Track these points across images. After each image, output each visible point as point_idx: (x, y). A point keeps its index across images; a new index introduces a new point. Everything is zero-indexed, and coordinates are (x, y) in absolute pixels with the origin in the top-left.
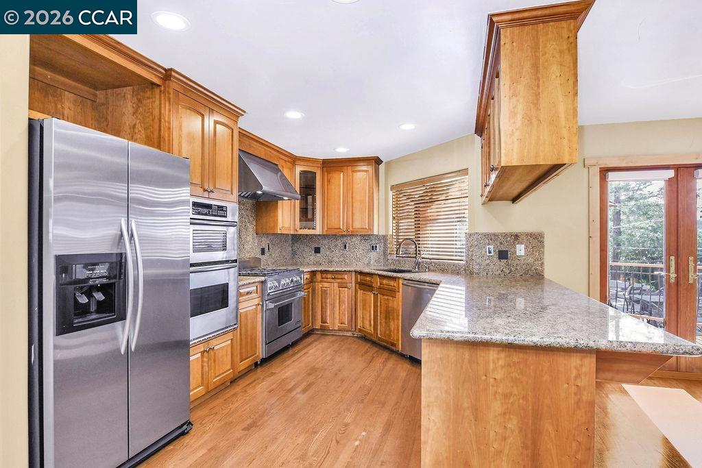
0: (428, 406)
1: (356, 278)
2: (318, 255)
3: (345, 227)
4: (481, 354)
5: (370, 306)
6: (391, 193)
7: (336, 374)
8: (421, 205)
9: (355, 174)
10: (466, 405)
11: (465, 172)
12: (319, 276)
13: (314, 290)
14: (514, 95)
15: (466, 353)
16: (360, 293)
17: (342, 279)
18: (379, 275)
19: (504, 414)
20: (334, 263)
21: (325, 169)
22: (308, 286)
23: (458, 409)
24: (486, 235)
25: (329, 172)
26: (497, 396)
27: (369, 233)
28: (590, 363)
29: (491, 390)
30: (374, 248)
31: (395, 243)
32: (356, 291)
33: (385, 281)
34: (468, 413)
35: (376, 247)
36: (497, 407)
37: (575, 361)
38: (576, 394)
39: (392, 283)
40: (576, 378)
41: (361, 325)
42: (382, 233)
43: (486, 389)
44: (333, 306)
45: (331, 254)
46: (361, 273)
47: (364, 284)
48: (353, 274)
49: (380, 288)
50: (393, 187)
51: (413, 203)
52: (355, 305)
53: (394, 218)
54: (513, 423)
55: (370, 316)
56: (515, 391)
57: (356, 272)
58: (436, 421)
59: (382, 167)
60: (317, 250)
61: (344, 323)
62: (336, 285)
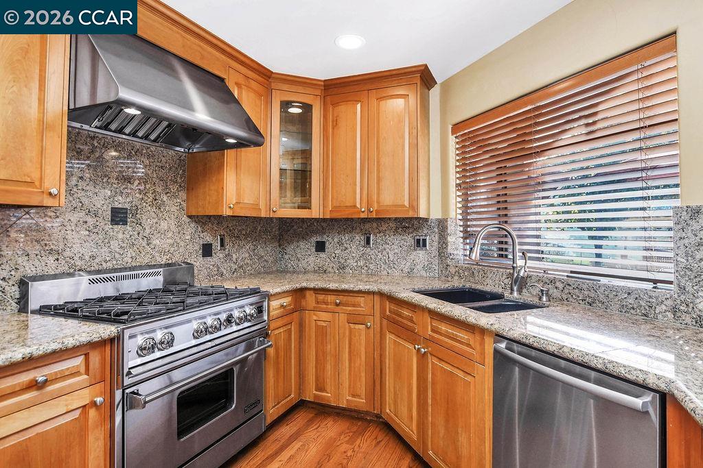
1: (382, 309)
2: (322, 255)
3: (365, 204)
5: (410, 375)
6: (452, 141)
8: (509, 165)
9: (383, 103)
13: (301, 326)
16: (390, 337)
17: (354, 306)
18: (430, 310)
20: (348, 270)
21: (328, 98)
22: (286, 320)
25: (335, 104)
27: (411, 214)
30: (421, 244)
31: (461, 235)
32: (382, 334)
35: (424, 241)
41: (393, 408)
42: (436, 214)
44: (338, 358)
45: (344, 254)
46: (391, 298)
47: (395, 322)
48: (377, 299)
49: (430, 340)
50: (456, 128)
52: (381, 362)
53: (458, 185)
55: (410, 393)
57: (381, 294)
59: (435, 93)
60: (321, 247)
61: (359, 396)
62: (343, 317)
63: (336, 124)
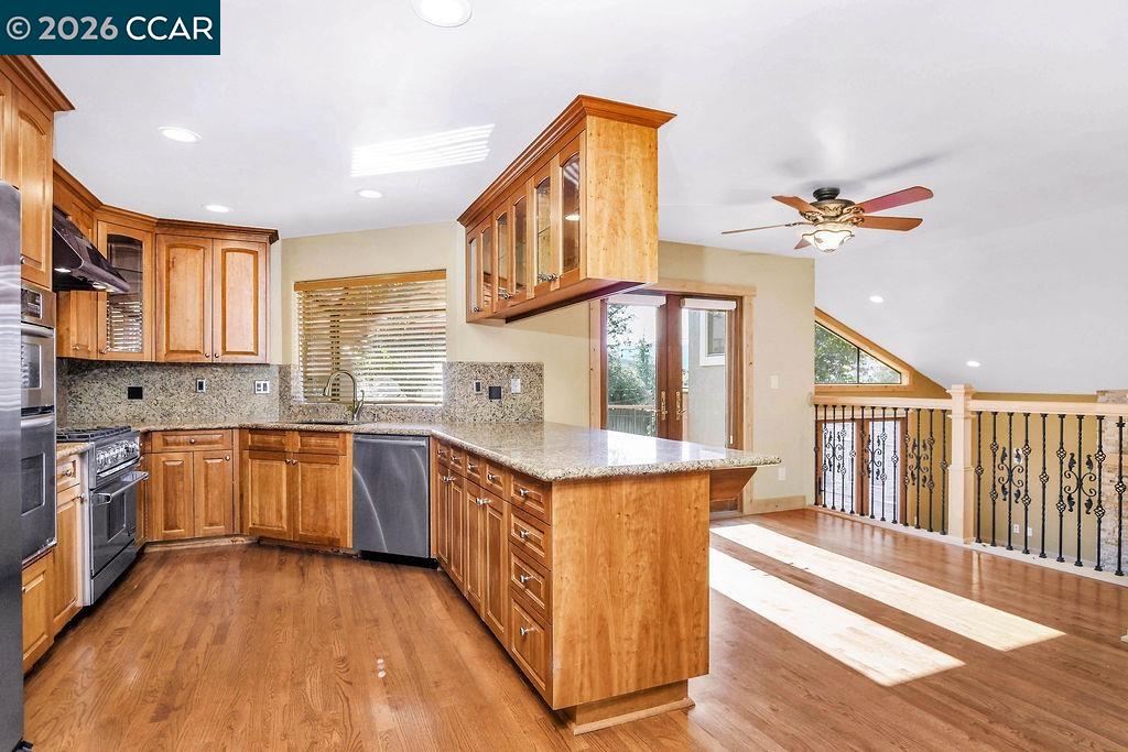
0: (561, 563)
1: (242, 440)
2: (137, 402)
4: (615, 490)
6: (294, 295)
7: (257, 603)
10: (599, 552)
11: (440, 274)
12: (157, 441)
14: (600, 197)
15: (599, 491)
16: (253, 465)
17: (211, 443)
18: (300, 431)
19: (637, 552)
21: (162, 237)
23: (592, 556)
24: (473, 366)
25: (170, 247)
26: (630, 534)
28: (705, 483)
29: (625, 528)
30: (260, 388)
31: (302, 379)
32: (242, 463)
33: (313, 440)
34: (602, 559)
35: (265, 385)
36: (630, 545)
37: (694, 483)
38: (695, 517)
39: (330, 442)
40: (695, 500)
41: (257, 521)
42: (278, 362)
43: (619, 529)
44: (192, 494)
45: (169, 401)
46: (255, 431)
47: (259, 449)
48: (236, 432)
49: (301, 452)
50: (298, 286)
51: (328, 314)
54: (644, 561)
55: (279, 501)
56: (646, 525)
57: (241, 428)
58: (569, 577)
60: (135, 393)
61: (216, 524)
62: (198, 454)
63: (170, 266)
